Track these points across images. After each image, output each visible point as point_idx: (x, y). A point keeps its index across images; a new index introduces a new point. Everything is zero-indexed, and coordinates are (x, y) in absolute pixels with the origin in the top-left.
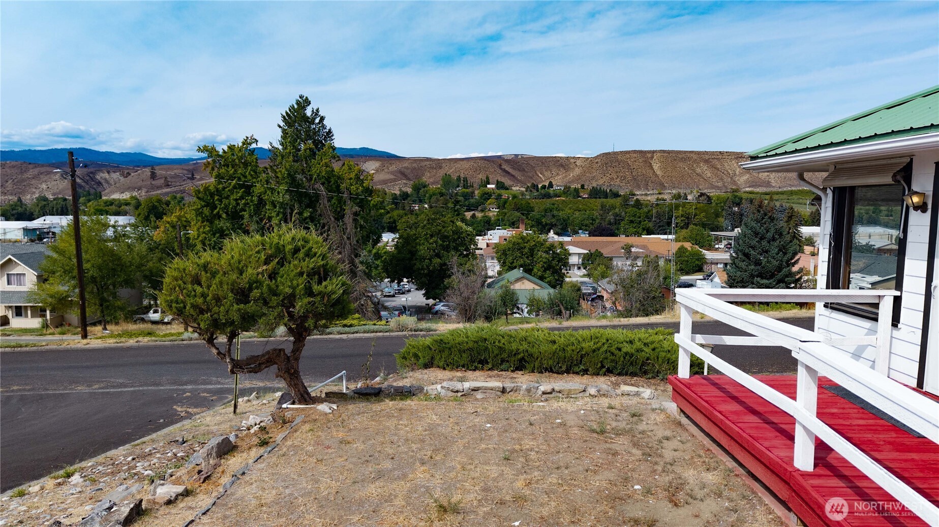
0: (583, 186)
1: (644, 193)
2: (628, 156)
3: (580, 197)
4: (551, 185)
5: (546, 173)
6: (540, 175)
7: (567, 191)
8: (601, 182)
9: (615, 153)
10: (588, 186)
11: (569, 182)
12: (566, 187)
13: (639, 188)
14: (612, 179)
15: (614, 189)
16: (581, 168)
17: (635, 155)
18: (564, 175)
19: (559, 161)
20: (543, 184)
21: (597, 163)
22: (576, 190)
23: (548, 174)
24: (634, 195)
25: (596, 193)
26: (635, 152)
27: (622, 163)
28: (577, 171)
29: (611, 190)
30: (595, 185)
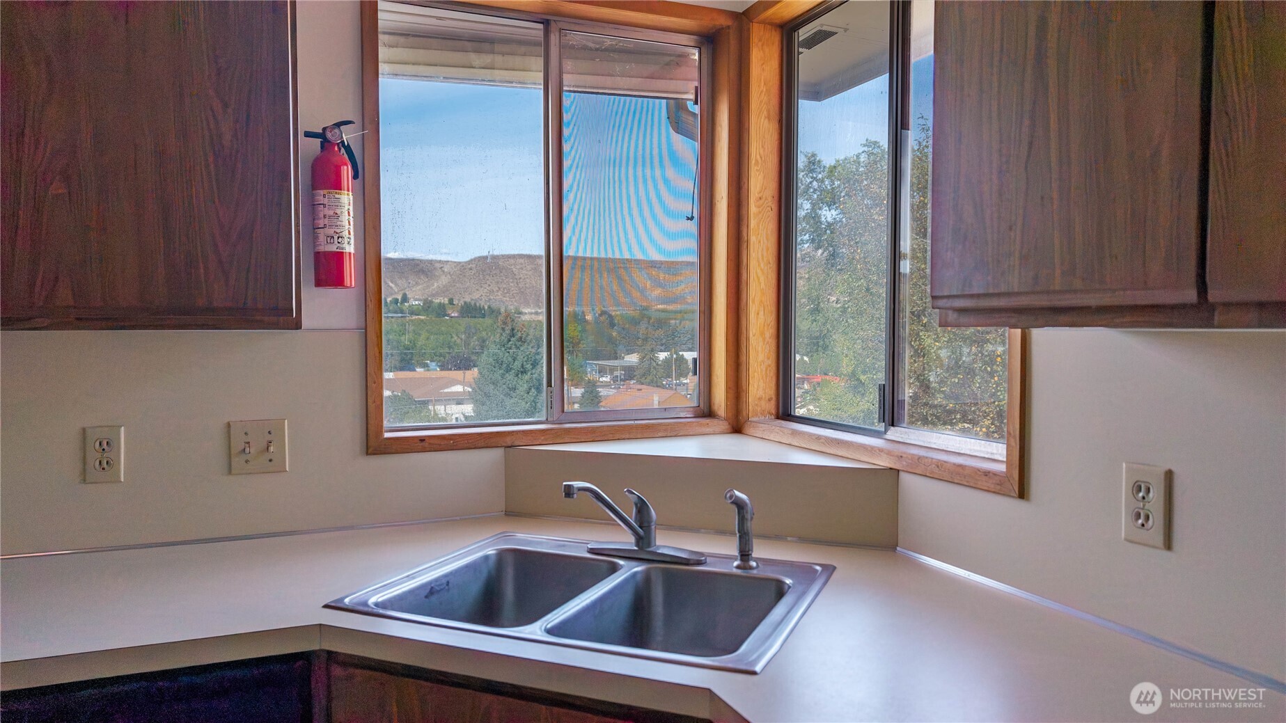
0: (451, 302)
1: (533, 311)
2: (512, 261)
3: (448, 315)
4: (405, 299)
5: (399, 282)
6: (391, 284)
7: (428, 307)
8: (476, 296)
9: (494, 257)
10: (459, 300)
11: (433, 295)
12: (426, 301)
13: (527, 304)
14: (492, 292)
15: (494, 306)
16: (449, 276)
17: (522, 261)
18: (425, 285)
19: (418, 265)
20: (393, 297)
21: (471, 269)
22: (442, 306)
23: (401, 282)
24: (521, 313)
25: (470, 311)
26: (521, 256)
27: (504, 271)
28: (444, 280)
29: (489, 307)
30: (468, 299)
